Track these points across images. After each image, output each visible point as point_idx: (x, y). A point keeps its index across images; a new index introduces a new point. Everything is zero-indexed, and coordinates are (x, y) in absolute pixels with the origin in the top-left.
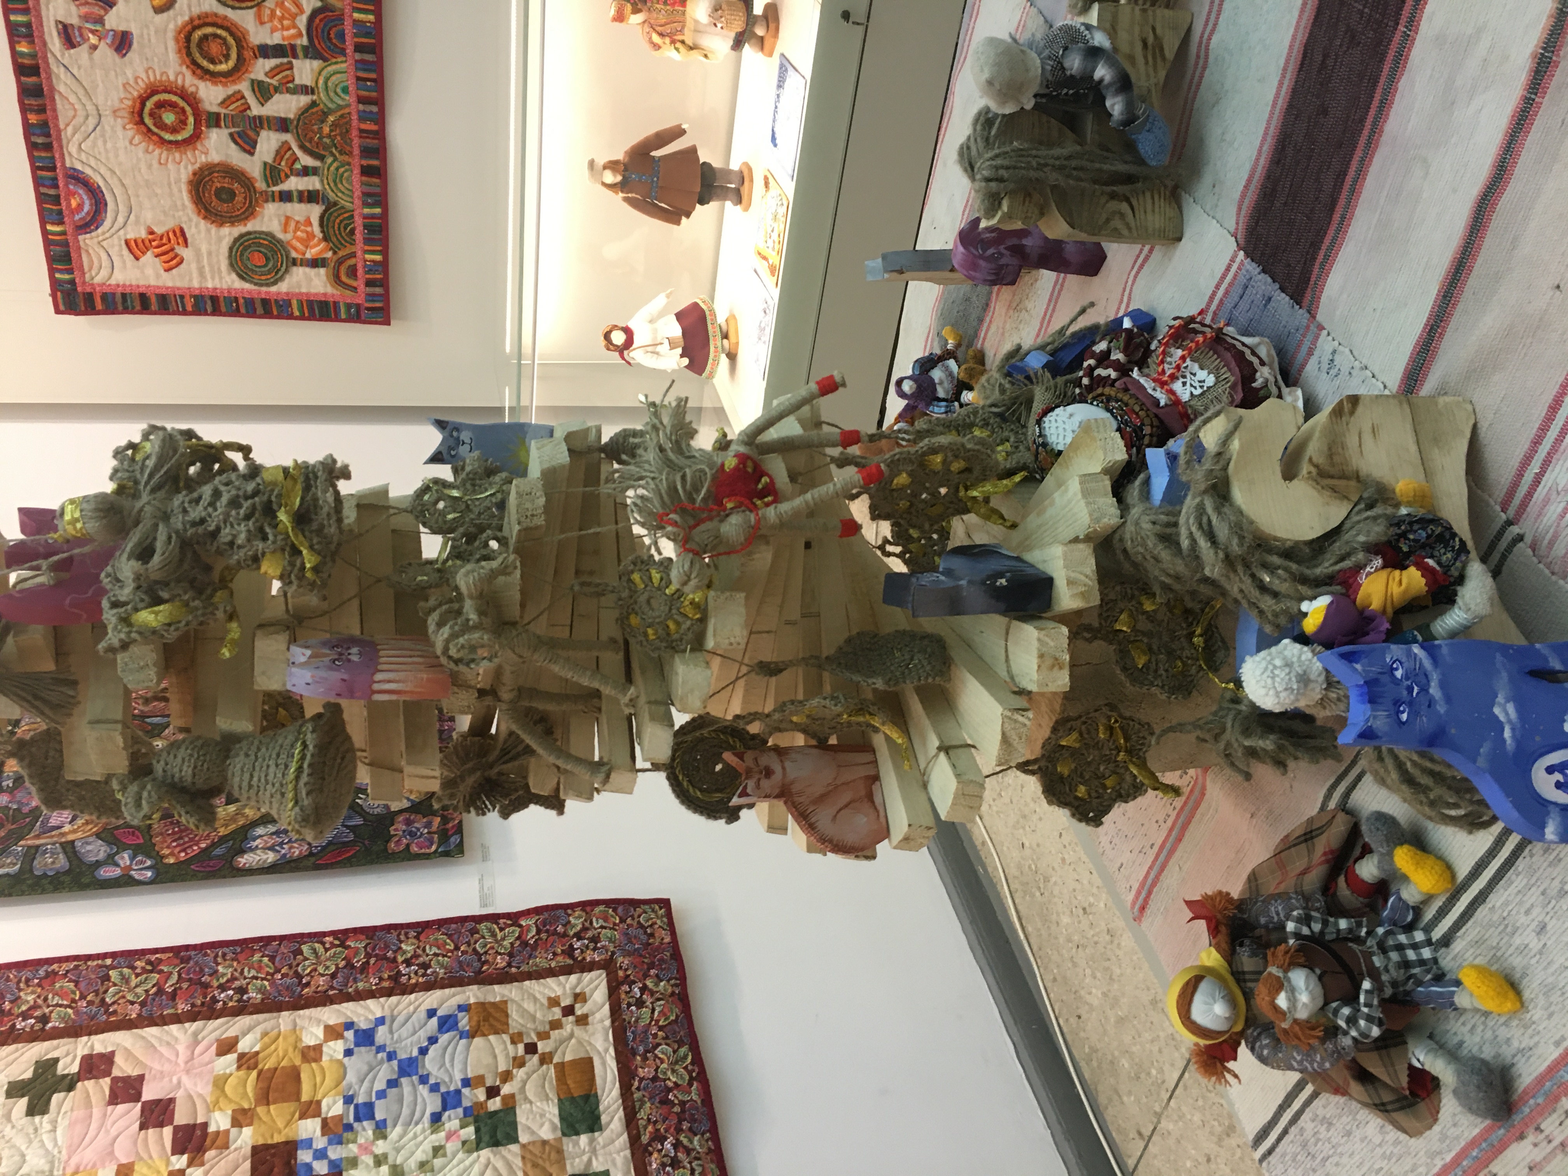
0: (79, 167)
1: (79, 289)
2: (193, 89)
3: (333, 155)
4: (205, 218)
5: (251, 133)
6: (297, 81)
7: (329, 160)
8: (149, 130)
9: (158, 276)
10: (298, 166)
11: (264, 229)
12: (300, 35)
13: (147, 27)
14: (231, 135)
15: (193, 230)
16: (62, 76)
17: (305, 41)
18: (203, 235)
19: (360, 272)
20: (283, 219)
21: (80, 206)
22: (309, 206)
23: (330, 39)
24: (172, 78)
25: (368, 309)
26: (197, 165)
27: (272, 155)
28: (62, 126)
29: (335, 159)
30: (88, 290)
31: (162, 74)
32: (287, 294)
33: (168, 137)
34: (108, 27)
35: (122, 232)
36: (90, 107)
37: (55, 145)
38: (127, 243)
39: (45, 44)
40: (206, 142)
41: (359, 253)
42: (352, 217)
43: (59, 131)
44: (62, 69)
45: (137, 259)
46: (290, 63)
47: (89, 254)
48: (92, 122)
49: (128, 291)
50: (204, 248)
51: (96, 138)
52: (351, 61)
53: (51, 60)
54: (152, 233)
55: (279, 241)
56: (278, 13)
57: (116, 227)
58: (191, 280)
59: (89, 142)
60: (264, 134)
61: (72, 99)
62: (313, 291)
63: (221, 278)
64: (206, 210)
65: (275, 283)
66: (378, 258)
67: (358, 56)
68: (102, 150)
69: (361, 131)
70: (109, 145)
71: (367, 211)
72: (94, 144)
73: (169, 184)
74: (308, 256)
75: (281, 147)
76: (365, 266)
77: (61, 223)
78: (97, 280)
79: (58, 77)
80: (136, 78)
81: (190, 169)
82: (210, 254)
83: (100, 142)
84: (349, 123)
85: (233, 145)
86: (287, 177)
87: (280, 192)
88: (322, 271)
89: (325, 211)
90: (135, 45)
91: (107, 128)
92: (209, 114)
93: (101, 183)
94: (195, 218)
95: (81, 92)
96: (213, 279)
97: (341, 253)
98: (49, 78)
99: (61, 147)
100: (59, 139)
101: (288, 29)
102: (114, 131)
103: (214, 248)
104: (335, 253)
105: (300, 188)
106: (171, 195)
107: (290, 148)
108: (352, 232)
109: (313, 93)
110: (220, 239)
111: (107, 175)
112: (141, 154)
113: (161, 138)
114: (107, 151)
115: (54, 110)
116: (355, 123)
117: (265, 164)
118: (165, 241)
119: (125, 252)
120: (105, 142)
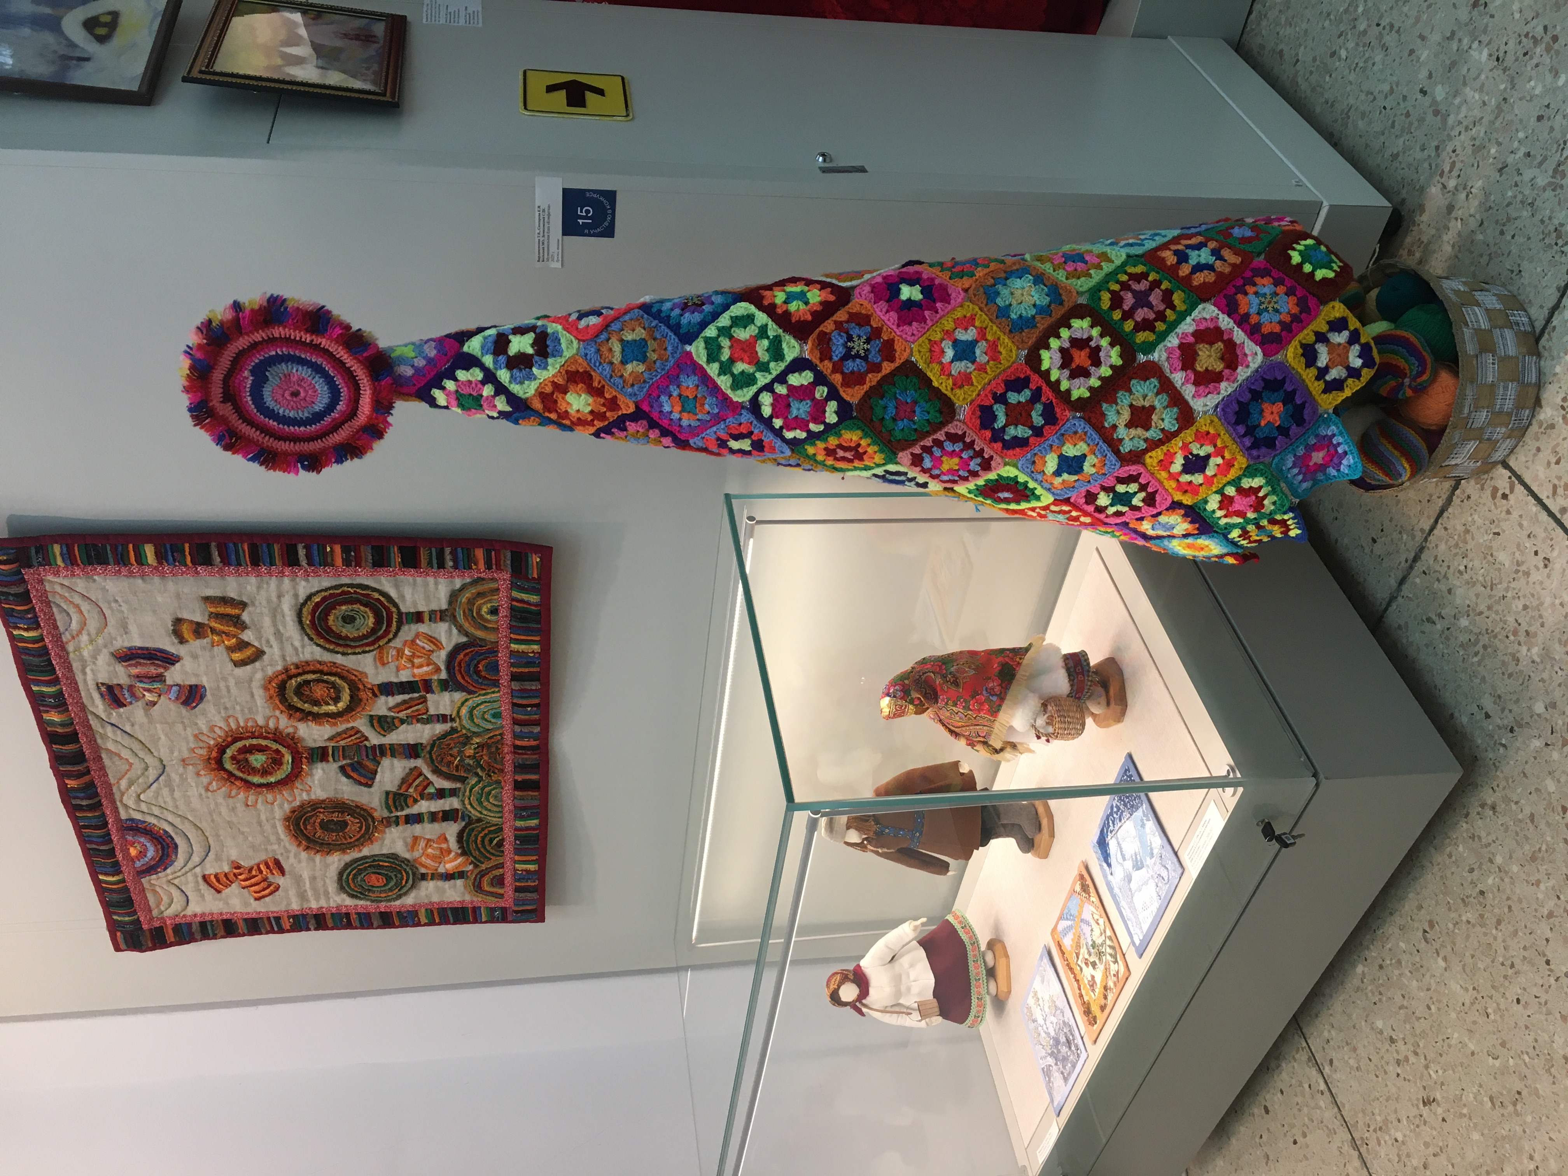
0: (138, 816)
1: (145, 927)
2: (291, 730)
3: (477, 774)
4: (307, 848)
5: (370, 765)
6: (432, 711)
7: (474, 780)
8: (230, 774)
9: (246, 904)
10: (431, 790)
11: (385, 851)
12: (438, 670)
13: (225, 679)
14: (342, 769)
15: (292, 860)
16: (110, 734)
17: (444, 675)
18: (304, 864)
19: (508, 879)
20: (409, 840)
21: (142, 854)
22: (444, 824)
23: (477, 673)
24: (261, 722)
25: (516, 912)
26: (297, 803)
27: (397, 782)
28: (112, 781)
29: (480, 779)
30: (157, 924)
31: (247, 721)
32: (413, 906)
33: (256, 779)
34: (169, 682)
35: (198, 870)
36: (149, 760)
37: (105, 802)
38: (205, 878)
39: (83, 708)
40: (309, 780)
41: (508, 864)
42: (501, 830)
43: (109, 786)
44: (109, 729)
45: (219, 892)
46: (423, 698)
47: (155, 892)
48: (153, 772)
49: (208, 919)
50: (306, 875)
51: (160, 789)
52: (506, 691)
53: (93, 722)
54: (238, 867)
55: (404, 860)
56: (407, 652)
57: (190, 865)
58: (289, 904)
59: (150, 793)
60: (386, 762)
61: (125, 754)
62: (446, 900)
63: (328, 898)
64: (308, 839)
65: (399, 897)
66: (532, 867)
67: (515, 686)
68: (168, 799)
69: (516, 747)
70: (177, 794)
71: (519, 824)
72: (157, 794)
73: (260, 824)
74: (441, 870)
75: (408, 775)
76: (514, 875)
77: (118, 872)
78: (170, 912)
79: (104, 737)
80: (212, 729)
81: (287, 807)
82: (313, 879)
83: (165, 792)
84: (501, 741)
85: (344, 779)
86: (416, 801)
87: (407, 816)
88: (459, 883)
89: (465, 828)
90: (209, 696)
91: (175, 777)
92: (312, 750)
93: (169, 829)
94: (293, 848)
95: (136, 746)
96: (317, 899)
97: (483, 867)
98: (92, 740)
99: (113, 802)
100: (110, 795)
101: (421, 666)
102: (183, 779)
103: (318, 874)
104: (476, 866)
105: (433, 810)
106: (262, 832)
107: (421, 774)
108: (500, 844)
109: (452, 720)
110: (327, 866)
111: (177, 821)
112: (220, 800)
113: (246, 782)
114: (174, 799)
115: (103, 768)
116: (508, 737)
117: (387, 793)
118: (254, 873)
119: (203, 886)
120: (172, 791)
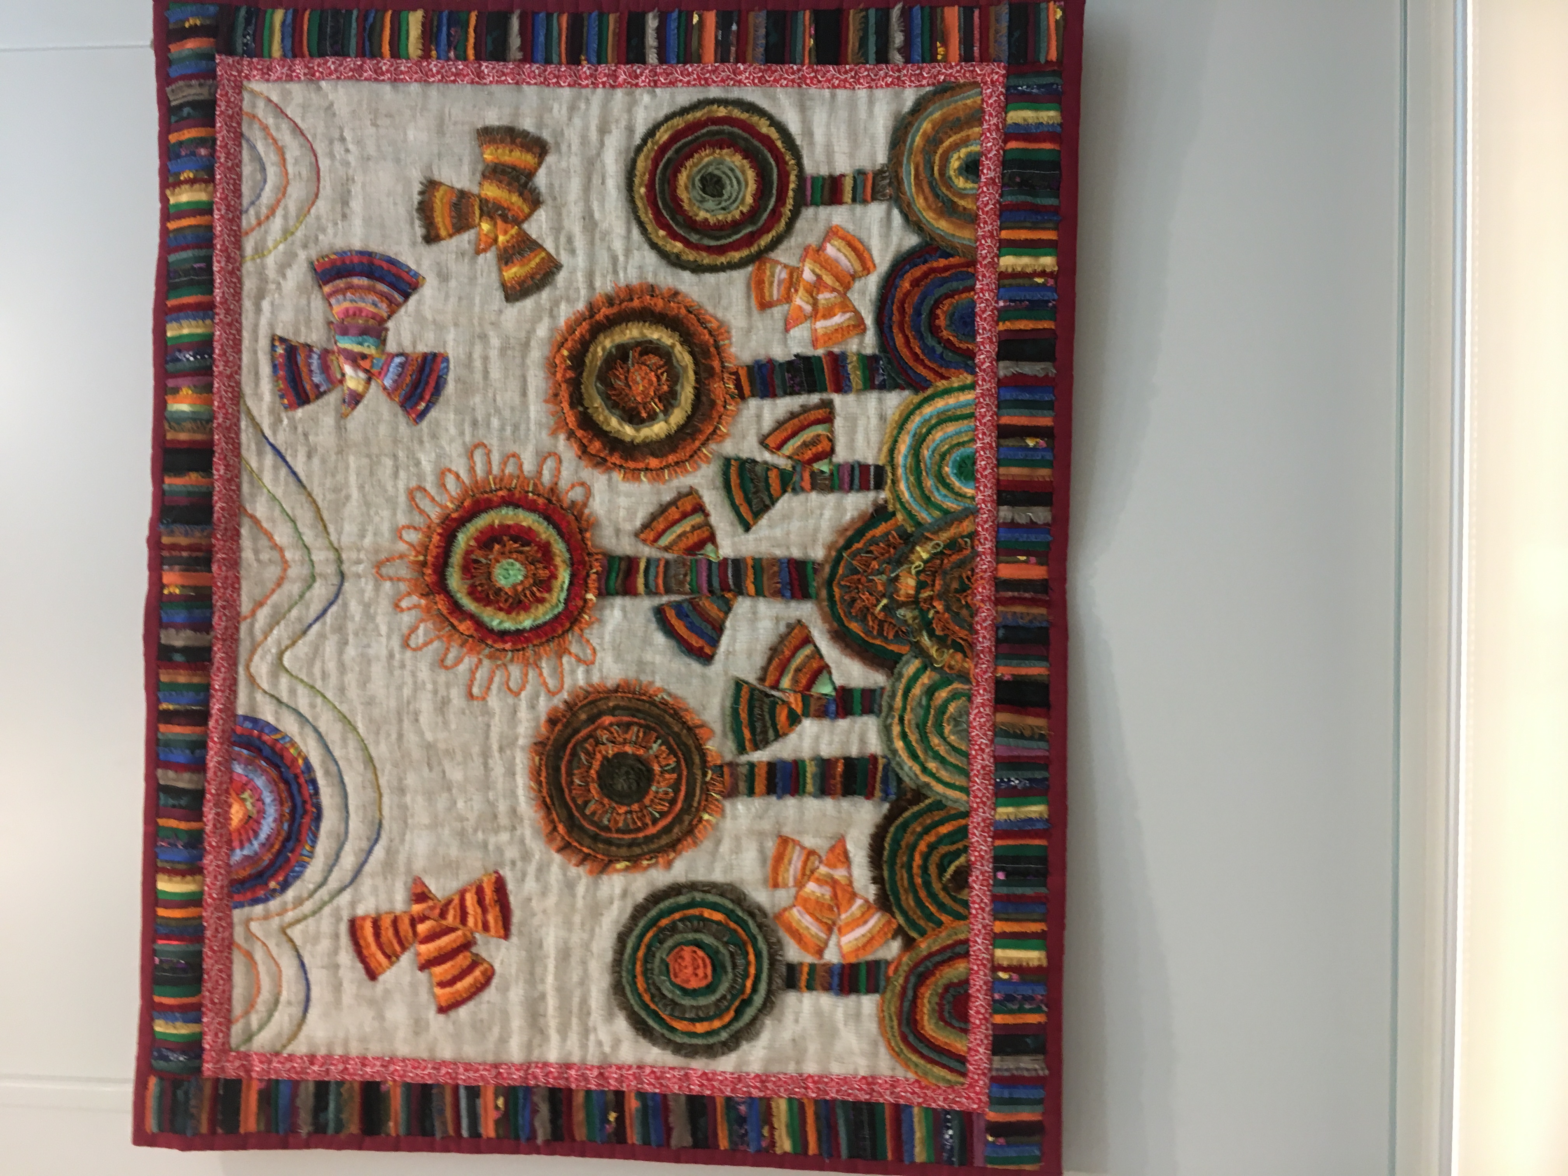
0: (267, 713)
1: (208, 1067)
2: (576, 494)
3: (920, 651)
4: (564, 848)
5: (711, 607)
6: (842, 455)
7: (912, 667)
8: (456, 607)
9: (419, 1026)
10: (824, 688)
11: (718, 876)
12: (859, 326)
13: (484, 337)
14: (659, 613)
15: (531, 885)
16: (267, 478)
17: (869, 343)
18: (553, 897)
19: (978, 1004)
20: (771, 845)
21: (251, 823)
22: (846, 804)
23: (934, 330)
24: (528, 467)
25: (995, 1128)
26: (563, 697)
27: (759, 660)
28: (245, 607)
29: (928, 663)
30: (232, 1070)
31: (506, 459)
32: (763, 1079)
33: (497, 621)
34: (392, 346)
35: (345, 898)
36: (321, 556)
37: (218, 656)
38: (354, 927)
39: (237, 396)
40: (593, 635)
41: (979, 945)
42: (963, 832)
43: (235, 619)
44: (269, 458)
45: (372, 975)
46: (828, 405)
47: (251, 964)
48: (320, 592)
49: (335, 1072)
50: (551, 940)
51: (322, 636)
52: (987, 385)
53: (246, 437)
54: (421, 895)
55: (756, 912)
56: (808, 275)
57: (333, 883)
58: (504, 1040)
59: (303, 647)
60: (742, 606)
61: (282, 535)
62: (836, 1070)
63: (586, 1032)
64: (572, 825)
65: (735, 1043)
66: (1033, 956)
67: (1005, 369)
68: (332, 666)
69: (1001, 584)
70: (351, 652)
71: (1005, 812)
72: (316, 650)
73: (486, 755)
74: (831, 956)
75: (783, 638)
76: (993, 985)
77: (194, 869)
78: (264, 1041)
79: (256, 480)
80: (442, 474)
81: (544, 706)
82: (565, 955)
83: (330, 648)
84: (967, 563)
85: (660, 639)
86: (794, 720)
87: (772, 767)
88: (868, 1003)
89: (889, 819)
90: (451, 387)
91: (355, 608)
92: (610, 559)
93: (315, 758)
94: (539, 848)
95: (305, 516)
96: (564, 1036)
97: (924, 946)
98: (233, 480)
99: (232, 661)
100: (232, 638)
101: (829, 313)
102: (369, 617)
103: (576, 938)
104: (909, 944)
105: (826, 752)
106: (487, 783)
107: (808, 640)
108: (961, 879)
109: (879, 486)
110: (596, 910)
111: (332, 731)
112: (424, 673)
113: (479, 624)
114: (342, 668)
115: (234, 563)
116: (984, 564)
117: (739, 684)
118: (451, 919)
119: (346, 954)
120: (343, 643)
